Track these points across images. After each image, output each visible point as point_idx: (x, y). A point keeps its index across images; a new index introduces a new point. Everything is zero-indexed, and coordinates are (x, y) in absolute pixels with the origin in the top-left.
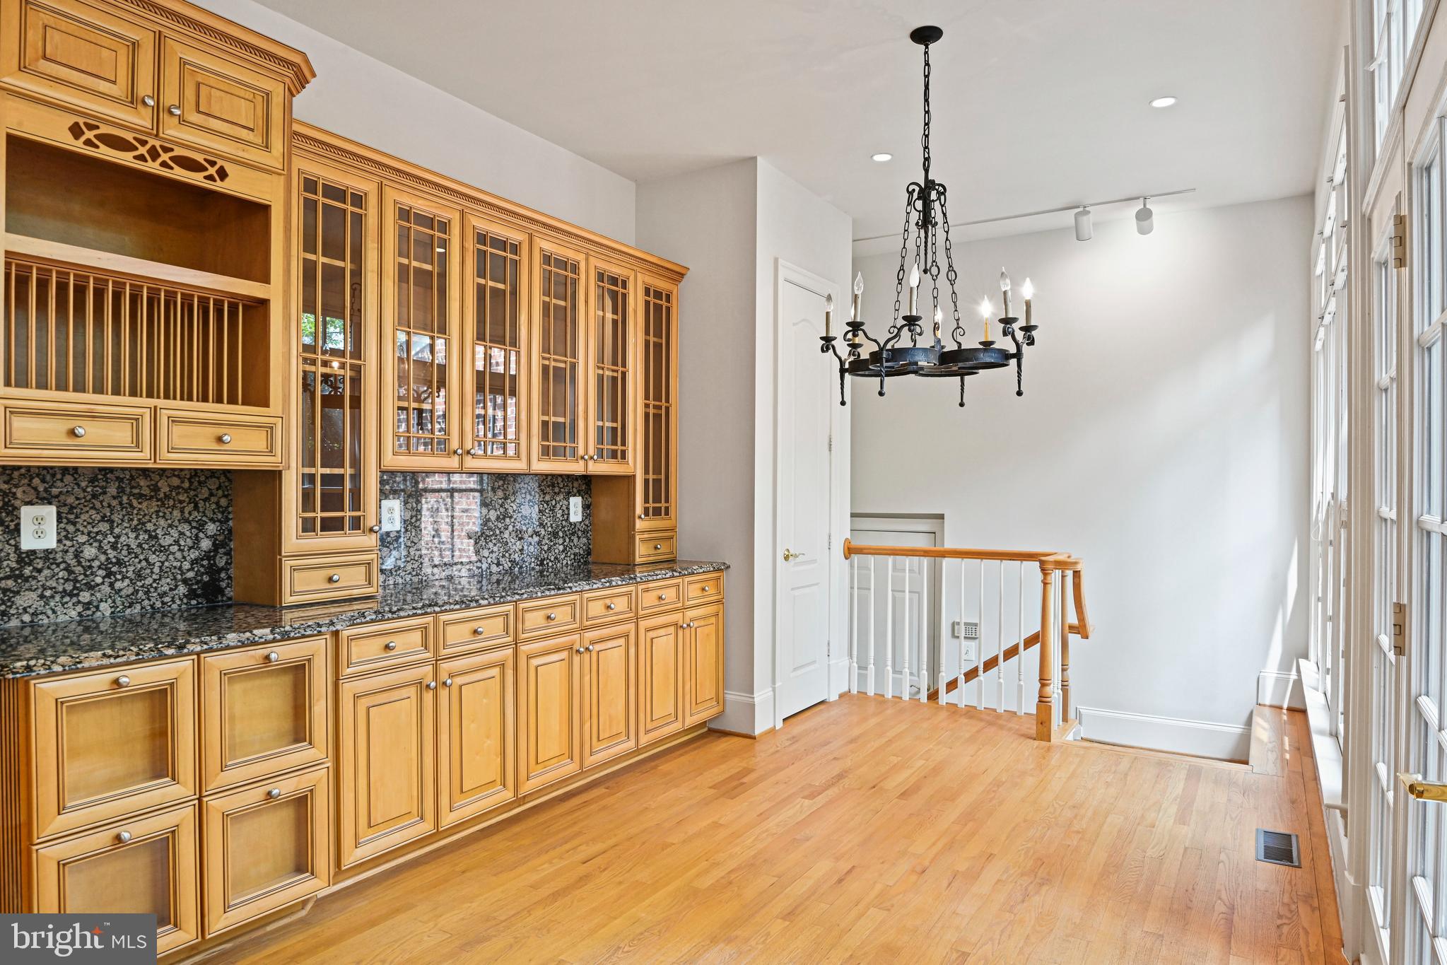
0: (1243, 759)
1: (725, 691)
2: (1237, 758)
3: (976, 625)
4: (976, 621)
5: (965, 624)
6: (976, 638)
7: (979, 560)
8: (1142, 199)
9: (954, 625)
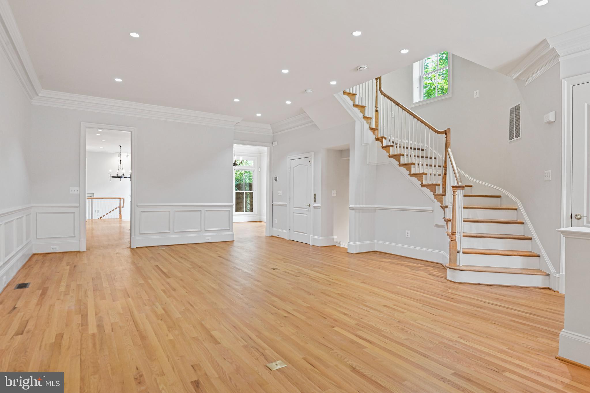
9: (96, 210)
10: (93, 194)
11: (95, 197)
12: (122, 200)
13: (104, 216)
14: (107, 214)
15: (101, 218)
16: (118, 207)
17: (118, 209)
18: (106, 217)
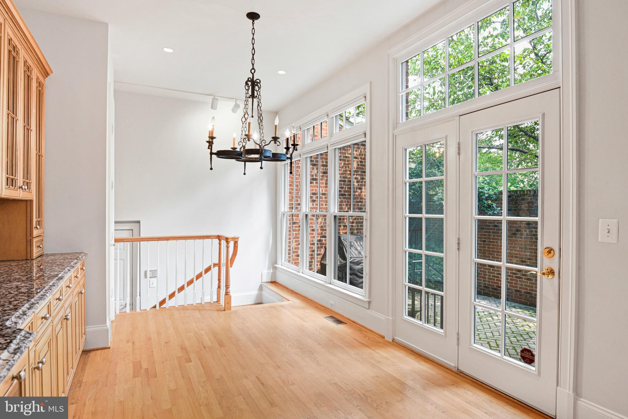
0: (260, 302)
1: (86, 327)
2: (256, 303)
3: (156, 270)
4: (156, 269)
5: (150, 271)
6: (156, 277)
7: (185, 240)
8: (235, 100)
9: (146, 272)
10: (139, 222)
11: (143, 235)
12: (232, 244)
13: (172, 296)
14: (182, 289)
15: (163, 302)
16: (215, 265)
17: (215, 270)
18: (179, 300)
